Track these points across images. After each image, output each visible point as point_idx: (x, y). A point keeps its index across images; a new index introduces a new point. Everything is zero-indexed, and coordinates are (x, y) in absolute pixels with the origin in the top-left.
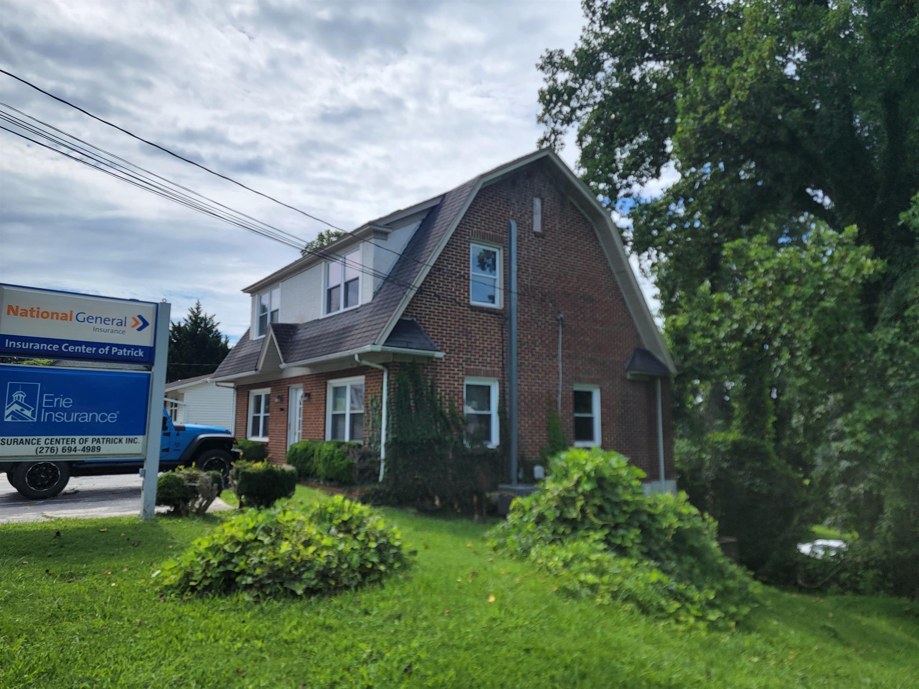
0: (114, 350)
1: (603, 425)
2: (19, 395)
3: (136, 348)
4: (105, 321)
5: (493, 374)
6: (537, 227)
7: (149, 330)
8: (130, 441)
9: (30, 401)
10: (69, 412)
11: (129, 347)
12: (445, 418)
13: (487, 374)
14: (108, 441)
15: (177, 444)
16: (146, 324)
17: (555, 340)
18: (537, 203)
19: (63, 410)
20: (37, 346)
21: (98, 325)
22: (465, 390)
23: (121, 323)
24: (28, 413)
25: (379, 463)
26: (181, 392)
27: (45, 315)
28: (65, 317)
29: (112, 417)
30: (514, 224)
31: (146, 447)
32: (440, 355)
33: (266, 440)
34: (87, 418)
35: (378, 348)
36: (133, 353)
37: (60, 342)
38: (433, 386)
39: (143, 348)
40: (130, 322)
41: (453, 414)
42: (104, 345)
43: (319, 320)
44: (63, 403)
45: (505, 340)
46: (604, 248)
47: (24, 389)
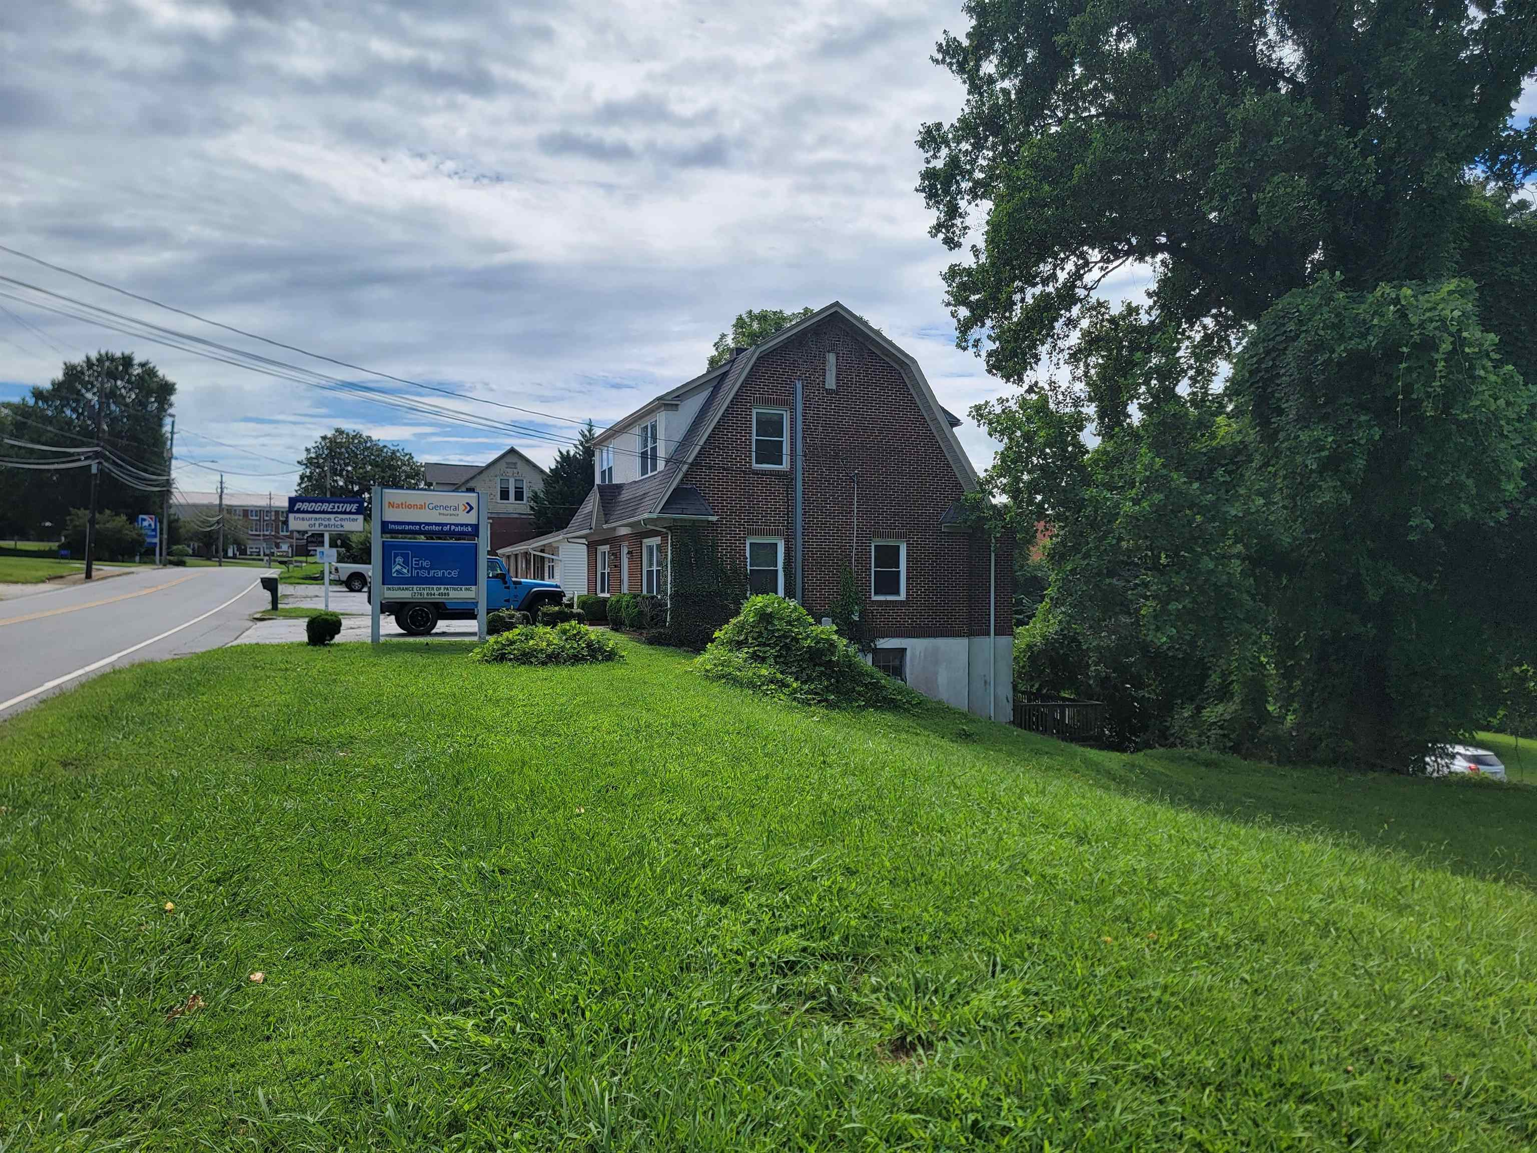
0: (453, 527)
1: (908, 579)
2: (399, 560)
3: (467, 525)
4: (445, 508)
5: (777, 533)
6: (831, 382)
7: (474, 512)
8: (467, 589)
9: (406, 563)
10: (429, 570)
11: (462, 525)
12: (725, 574)
13: (770, 533)
14: (454, 589)
15: (516, 596)
16: (471, 508)
17: (851, 496)
18: (831, 358)
19: (425, 568)
20: (407, 528)
21: (442, 511)
22: (748, 548)
23: (456, 509)
24: (405, 571)
25: (666, 611)
26: (555, 545)
27: (410, 507)
28: (421, 507)
29: (454, 574)
30: (799, 385)
31: (477, 593)
32: (714, 518)
33: (608, 595)
34: (440, 574)
35: (654, 516)
36: (465, 529)
37: (419, 524)
38: (714, 546)
39: (471, 525)
40: (462, 508)
41: (735, 571)
42: (446, 524)
43: (635, 482)
44: (424, 564)
45: (789, 501)
46: (915, 395)
47: (402, 555)
